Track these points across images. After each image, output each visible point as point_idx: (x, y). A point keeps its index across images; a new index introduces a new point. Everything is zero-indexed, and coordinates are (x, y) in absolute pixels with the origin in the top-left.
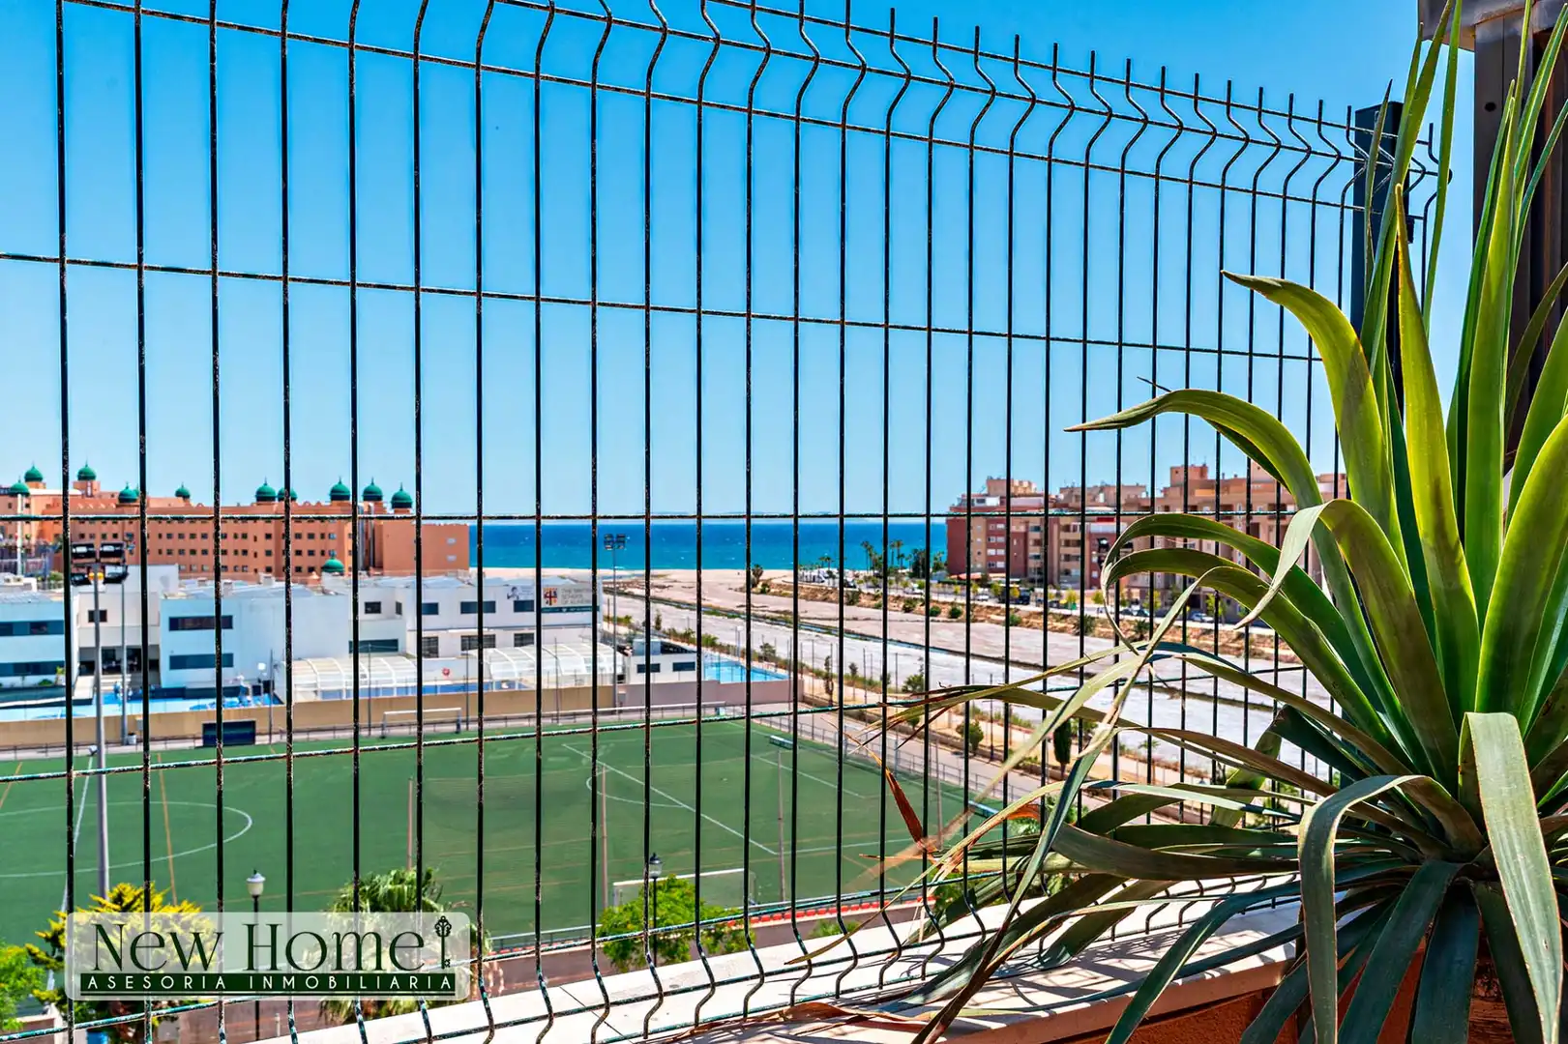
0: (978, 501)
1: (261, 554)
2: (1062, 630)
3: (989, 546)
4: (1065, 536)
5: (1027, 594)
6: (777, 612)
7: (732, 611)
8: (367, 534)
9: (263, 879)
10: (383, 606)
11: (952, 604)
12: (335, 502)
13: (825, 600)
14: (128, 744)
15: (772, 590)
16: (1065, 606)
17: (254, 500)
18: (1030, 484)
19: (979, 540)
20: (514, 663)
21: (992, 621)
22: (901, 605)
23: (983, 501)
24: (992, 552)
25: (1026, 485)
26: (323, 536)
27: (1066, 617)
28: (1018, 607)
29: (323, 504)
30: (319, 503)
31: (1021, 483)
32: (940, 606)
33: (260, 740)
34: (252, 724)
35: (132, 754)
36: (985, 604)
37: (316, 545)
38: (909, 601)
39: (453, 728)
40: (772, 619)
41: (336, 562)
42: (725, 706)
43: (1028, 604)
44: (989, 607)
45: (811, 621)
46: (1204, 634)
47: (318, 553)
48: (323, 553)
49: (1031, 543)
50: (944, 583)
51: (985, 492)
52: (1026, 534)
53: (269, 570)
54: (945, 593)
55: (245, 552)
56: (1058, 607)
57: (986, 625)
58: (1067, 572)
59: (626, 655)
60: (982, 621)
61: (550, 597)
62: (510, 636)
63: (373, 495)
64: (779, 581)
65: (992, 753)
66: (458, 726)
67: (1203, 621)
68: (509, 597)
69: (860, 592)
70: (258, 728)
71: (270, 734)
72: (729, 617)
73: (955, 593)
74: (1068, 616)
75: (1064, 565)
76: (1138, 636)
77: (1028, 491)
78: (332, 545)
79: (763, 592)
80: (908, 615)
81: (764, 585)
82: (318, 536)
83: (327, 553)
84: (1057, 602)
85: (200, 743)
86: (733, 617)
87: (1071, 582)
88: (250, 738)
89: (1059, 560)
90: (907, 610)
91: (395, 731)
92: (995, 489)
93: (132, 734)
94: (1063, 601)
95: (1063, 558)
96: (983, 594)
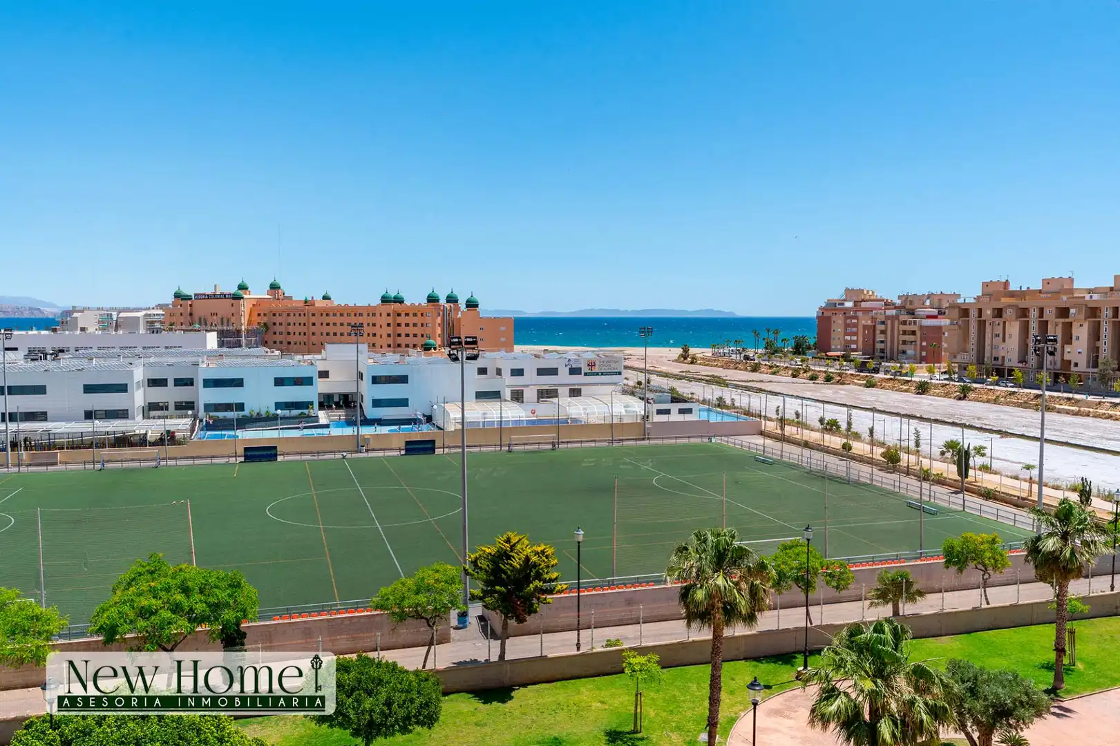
0: (839, 304)
1: (385, 336)
2: (906, 391)
3: (846, 334)
4: (902, 328)
5: (878, 366)
6: (707, 376)
7: (678, 375)
8: (449, 324)
9: (583, 533)
10: (488, 370)
11: (825, 372)
12: (429, 304)
13: (736, 368)
14: (361, 452)
15: (699, 362)
16: (906, 375)
17: (380, 302)
18: (873, 292)
19: (839, 330)
20: (595, 407)
21: (855, 384)
22: (790, 372)
23: (843, 304)
24: (848, 338)
25: (871, 293)
26: (422, 325)
27: (908, 382)
28: (873, 374)
29: (423, 304)
30: (420, 304)
31: (868, 292)
32: (818, 373)
33: (438, 451)
34: (433, 442)
35: (364, 458)
36: (849, 372)
37: (418, 330)
38: (796, 370)
39: (550, 447)
40: (706, 381)
41: (431, 341)
42: (714, 436)
43: (878, 373)
44: (852, 375)
45: (734, 383)
46: (1010, 394)
47: (419, 335)
48: (422, 336)
49: (878, 332)
50: (815, 358)
51: (844, 297)
52: (874, 326)
53: (389, 346)
54: (819, 365)
55: (374, 335)
56: (900, 375)
57: (851, 387)
58: (904, 352)
59: (650, 403)
60: (849, 384)
61: (592, 366)
62: (566, 390)
63: (452, 299)
64: (701, 355)
65: (908, 471)
66: (554, 446)
67: (1007, 386)
68: (566, 366)
69: (760, 364)
70: (437, 444)
71: (444, 448)
72: (678, 379)
73: (827, 365)
74: (909, 381)
75: (902, 347)
76: (962, 395)
77: (872, 298)
78: (428, 331)
79: (692, 363)
80: (795, 380)
81: (693, 358)
82: (419, 325)
83: (425, 336)
84: (900, 372)
85: (403, 452)
86: (681, 379)
87: (906, 359)
88: (433, 450)
89: (898, 343)
90: (794, 376)
91: (516, 448)
92: (851, 297)
93: (363, 446)
94: (904, 371)
95: (901, 342)
96: (846, 366)
